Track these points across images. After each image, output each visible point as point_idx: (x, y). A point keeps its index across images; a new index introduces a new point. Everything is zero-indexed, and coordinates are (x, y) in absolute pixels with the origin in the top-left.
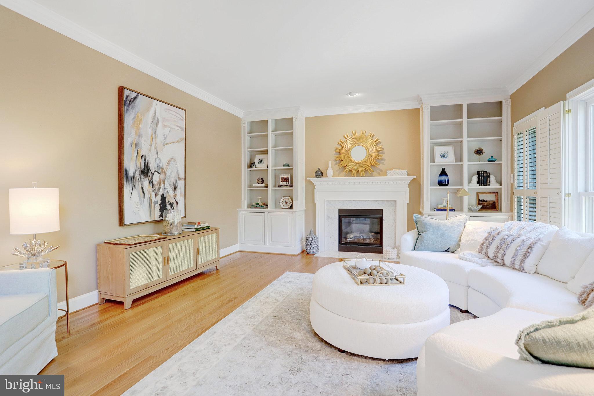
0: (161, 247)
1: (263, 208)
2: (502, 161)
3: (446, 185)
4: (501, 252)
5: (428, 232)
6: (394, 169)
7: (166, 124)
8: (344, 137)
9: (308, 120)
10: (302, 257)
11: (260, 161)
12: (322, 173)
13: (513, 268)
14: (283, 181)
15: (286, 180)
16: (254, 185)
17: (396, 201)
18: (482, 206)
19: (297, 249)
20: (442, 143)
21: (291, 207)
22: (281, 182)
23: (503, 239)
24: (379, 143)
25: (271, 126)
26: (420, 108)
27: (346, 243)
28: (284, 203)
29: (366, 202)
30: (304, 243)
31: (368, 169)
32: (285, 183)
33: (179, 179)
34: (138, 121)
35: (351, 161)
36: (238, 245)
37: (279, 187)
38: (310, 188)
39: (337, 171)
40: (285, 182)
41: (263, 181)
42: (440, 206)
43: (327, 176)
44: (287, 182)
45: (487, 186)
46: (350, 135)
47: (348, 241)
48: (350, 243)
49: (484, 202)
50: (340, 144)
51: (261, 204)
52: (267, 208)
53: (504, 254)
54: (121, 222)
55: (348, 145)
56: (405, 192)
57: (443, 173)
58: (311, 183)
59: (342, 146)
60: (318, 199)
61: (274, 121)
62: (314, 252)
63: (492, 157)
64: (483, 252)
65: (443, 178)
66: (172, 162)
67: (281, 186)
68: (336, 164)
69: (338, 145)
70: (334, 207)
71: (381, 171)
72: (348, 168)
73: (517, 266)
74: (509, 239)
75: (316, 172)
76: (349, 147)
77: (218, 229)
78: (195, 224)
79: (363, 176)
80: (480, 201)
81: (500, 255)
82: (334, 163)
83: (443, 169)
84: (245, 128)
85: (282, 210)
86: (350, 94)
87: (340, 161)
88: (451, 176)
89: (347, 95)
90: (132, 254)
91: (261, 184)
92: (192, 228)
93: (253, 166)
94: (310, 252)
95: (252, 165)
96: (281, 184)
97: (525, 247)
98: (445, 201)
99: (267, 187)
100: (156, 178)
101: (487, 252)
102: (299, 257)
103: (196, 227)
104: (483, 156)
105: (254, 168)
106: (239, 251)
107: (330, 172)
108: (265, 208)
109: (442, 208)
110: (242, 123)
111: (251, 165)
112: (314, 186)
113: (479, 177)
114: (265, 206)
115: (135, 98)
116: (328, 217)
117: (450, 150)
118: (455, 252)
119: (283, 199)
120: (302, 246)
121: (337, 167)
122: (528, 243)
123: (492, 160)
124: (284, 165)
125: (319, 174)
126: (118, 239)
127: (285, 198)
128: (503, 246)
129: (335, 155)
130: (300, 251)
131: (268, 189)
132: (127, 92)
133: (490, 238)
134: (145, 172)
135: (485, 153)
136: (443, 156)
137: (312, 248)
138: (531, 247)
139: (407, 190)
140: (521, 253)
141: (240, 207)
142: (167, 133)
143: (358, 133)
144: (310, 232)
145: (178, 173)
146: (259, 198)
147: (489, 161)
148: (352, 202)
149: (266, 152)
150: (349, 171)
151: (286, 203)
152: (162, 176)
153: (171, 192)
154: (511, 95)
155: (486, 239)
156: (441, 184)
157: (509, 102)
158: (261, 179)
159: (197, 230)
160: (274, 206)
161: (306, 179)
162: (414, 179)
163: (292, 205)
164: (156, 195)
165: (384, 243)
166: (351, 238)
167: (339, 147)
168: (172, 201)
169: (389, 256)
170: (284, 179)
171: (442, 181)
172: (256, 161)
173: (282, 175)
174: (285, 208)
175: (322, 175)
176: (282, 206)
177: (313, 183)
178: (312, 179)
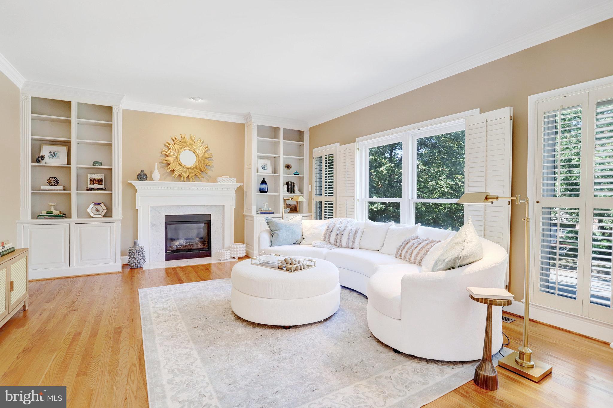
1: (62, 218)
2: (303, 175)
3: (266, 192)
4: (339, 238)
5: (281, 230)
6: (223, 176)
11: (54, 154)
13: (348, 247)
14: (94, 184)
15: (97, 183)
16: (43, 187)
17: (224, 206)
18: (290, 209)
20: (262, 157)
22: (90, 184)
23: (338, 230)
24: (209, 150)
25: (76, 111)
26: (245, 124)
27: (172, 251)
28: (94, 210)
29: (195, 207)
31: (198, 174)
32: (96, 186)
35: (180, 165)
37: (88, 190)
39: (164, 175)
40: (97, 184)
42: (262, 209)
43: (152, 180)
44: (99, 184)
45: (293, 193)
47: (175, 249)
48: (177, 251)
49: (290, 206)
50: (167, 146)
51: (56, 213)
52: (69, 217)
53: (341, 240)
55: (175, 148)
56: (232, 197)
57: (264, 182)
58: (133, 187)
62: (141, 265)
63: (297, 172)
64: (327, 240)
65: (264, 186)
67: (91, 189)
68: (161, 167)
69: (164, 146)
70: (160, 214)
71: (210, 177)
72: (177, 172)
73: (350, 246)
74: (342, 229)
75: (139, 175)
76: (177, 150)
77: (28, 250)
79: (193, 181)
80: (287, 205)
81: (338, 241)
83: (263, 178)
84: (28, 105)
85: (92, 219)
86: (194, 99)
87: (167, 164)
88: (270, 185)
89: (190, 98)
91: (54, 185)
93: (41, 161)
94: (136, 266)
95: (40, 159)
96: (90, 187)
97: (353, 233)
98: (265, 205)
99: (68, 190)
101: (329, 240)
103: (1, 249)
104: (291, 170)
105: (43, 163)
107: (156, 175)
108: (64, 217)
109: (265, 211)
111: (38, 159)
112: (136, 191)
113: (288, 187)
116: (153, 225)
117: (268, 163)
118: (300, 244)
119: (93, 205)
121: (164, 171)
122: (354, 230)
123: (297, 173)
124: (94, 164)
125: (142, 176)
127: (96, 204)
128: (340, 234)
129: (161, 158)
130: (120, 267)
131: (71, 193)
133: (329, 230)
135: (292, 168)
136: (263, 168)
137: (139, 261)
138: (356, 233)
139: (234, 196)
140: (352, 237)
141: (18, 218)
143: (188, 138)
144: (135, 243)
146: (53, 204)
147: (294, 175)
148: (180, 208)
149: (66, 144)
150: (178, 175)
151: (98, 210)
154: (309, 128)
155: (327, 231)
156: (262, 191)
157: (308, 132)
158: (53, 179)
162: (240, 186)
165: (213, 246)
166: (176, 246)
167: (166, 149)
169: (224, 257)
170: (96, 181)
171: (263, 189)
172: (45, 153)
173: (91, 176)
174: (97, 217)
175: (147, 179)
176: (92, 215)
177: (134, 186)
178: (133, 182)
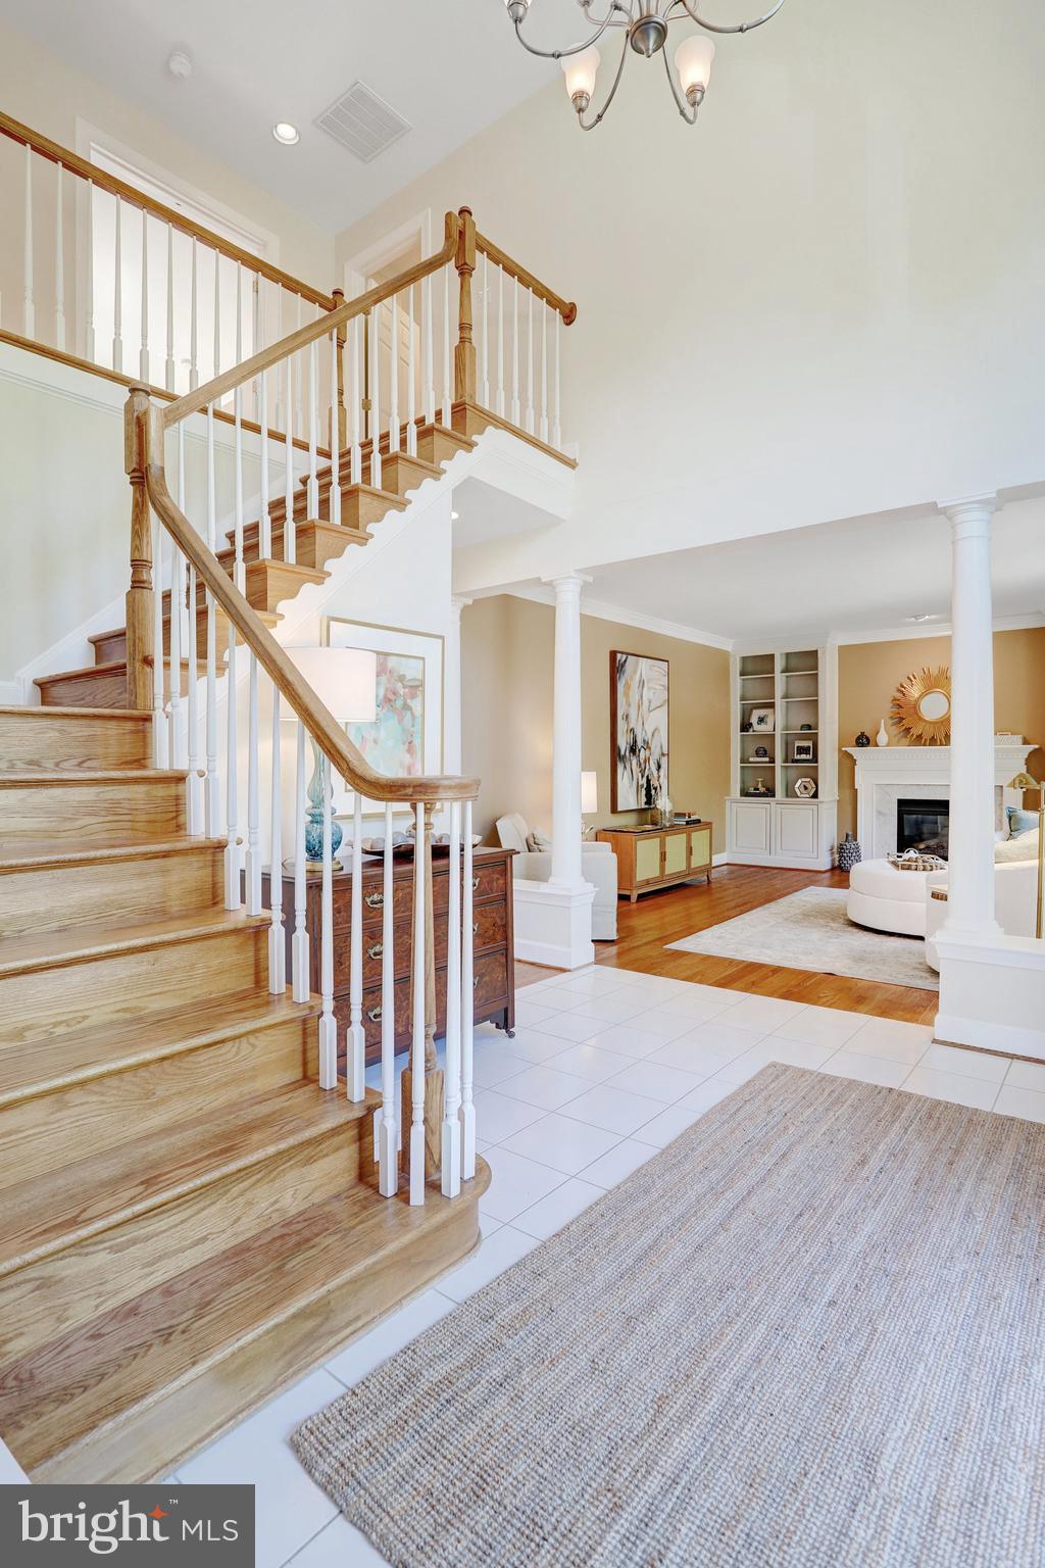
0: (658, 839)
1: (767, 797)
6: (998, 733)
7: (650, 685)
8: (909, 678)
9: (844, 651)
10: (833, 875)
11: (761, 720)
12: (868, 739)
14: (801, 754)
15: (805, 752)
16: (751, 759)
17: (1001, 787)
19: (824, 863)
21: (815, 796)
22: (798, 754)
25: (779, 664)
28: (802, 789)
30: (837, 856)
32: (803, 756)
33: (663, 755)
34: (627, 686)
35: (920, 719)
36: (725, 854)
37: (793, 762)
38: (848, 764)
39: (895, 736)
40: (804, 754)
41: (765, 754)
43: (877, 746)
44: (807, 754)
46: (919, 674)
50: (901, 690)
51: (762, 790)
52: (774, 796)
54: (614, 810)
55: (914, 692)
59: (904, 695)
60: (860, 782)
61: (784, 657)
62: (853, 868)
66: (656, 734)
67: (797, 761)
68: (893, 725)
69: (896, 691)
70: (890, 797)
72: (915, 731)
75: (858, 738)
76: (917, 696)
77: (711, 823)
78: (684, 815)
79: (942, 745)
82: (891, 722)
84: (735, 667)
85: (799, 800)
86: (915, 617)
87: (900, 719)
90: (639, 843)
91: (763, 757)
92: (682, 822)
93: (749, 729)
94: (844, 869)
95: (748, 727)
96: (797, 758)
99: (773, 762)
100: (643, 754)
102: (828, 874)
103: (687, 819)
105: (750, 733)
106: (727, 864)
107: (883, 738)
110: (731, 660)
111: (746, 726)
112: (855, 762)
114: (770, 792)
115: (625, 661)
116: (880, 813)
119: (800, 781)
120: (833, 860)
121: (895, 730)
124: (802, 728)
125: (863, 741)
126: (626, 826)
127: (803, 780)
129: (892, 710)
130: (828, 866)
131: (774, 766)
132: (619, 656)
134: (633, 750)
137: (850, 862)
141: (728, 794)
142: (651, 696)
143: (934, 672)
144: (847, 835)
145: (662, 747)
146: (760, 780)
148: (920, 788)
149: (772, 706)
150: (917, 736)
151: (806, 788)
152: (647, 752)
153: (655, 773)
158: (763, 749)
159: (688, 823)
160: (784, 793)
161: (840, 750)
162: (1036, 750)
163: (817, 791)
164: (642, 777)
167: (899, 695)
168: (656, 784)
170: (803, 750)
172: (754, 720)
173: (798, 744)
174: (804, 797)
175: (868, 743)
176: (799, 794)
177: (851, 755)
178: (850, 750)
